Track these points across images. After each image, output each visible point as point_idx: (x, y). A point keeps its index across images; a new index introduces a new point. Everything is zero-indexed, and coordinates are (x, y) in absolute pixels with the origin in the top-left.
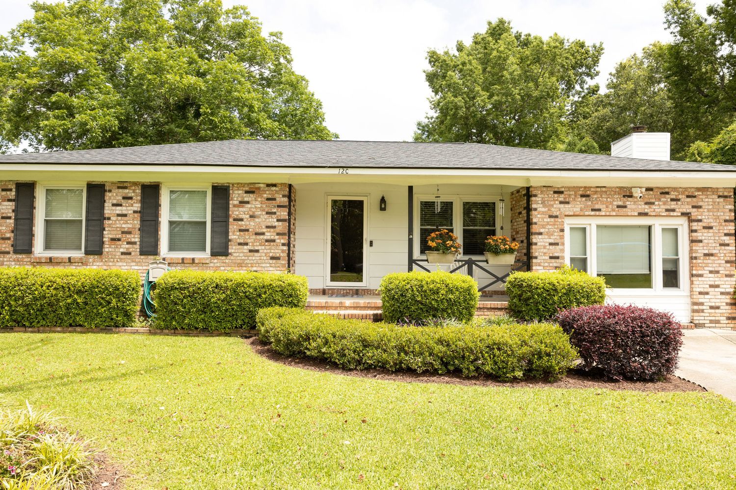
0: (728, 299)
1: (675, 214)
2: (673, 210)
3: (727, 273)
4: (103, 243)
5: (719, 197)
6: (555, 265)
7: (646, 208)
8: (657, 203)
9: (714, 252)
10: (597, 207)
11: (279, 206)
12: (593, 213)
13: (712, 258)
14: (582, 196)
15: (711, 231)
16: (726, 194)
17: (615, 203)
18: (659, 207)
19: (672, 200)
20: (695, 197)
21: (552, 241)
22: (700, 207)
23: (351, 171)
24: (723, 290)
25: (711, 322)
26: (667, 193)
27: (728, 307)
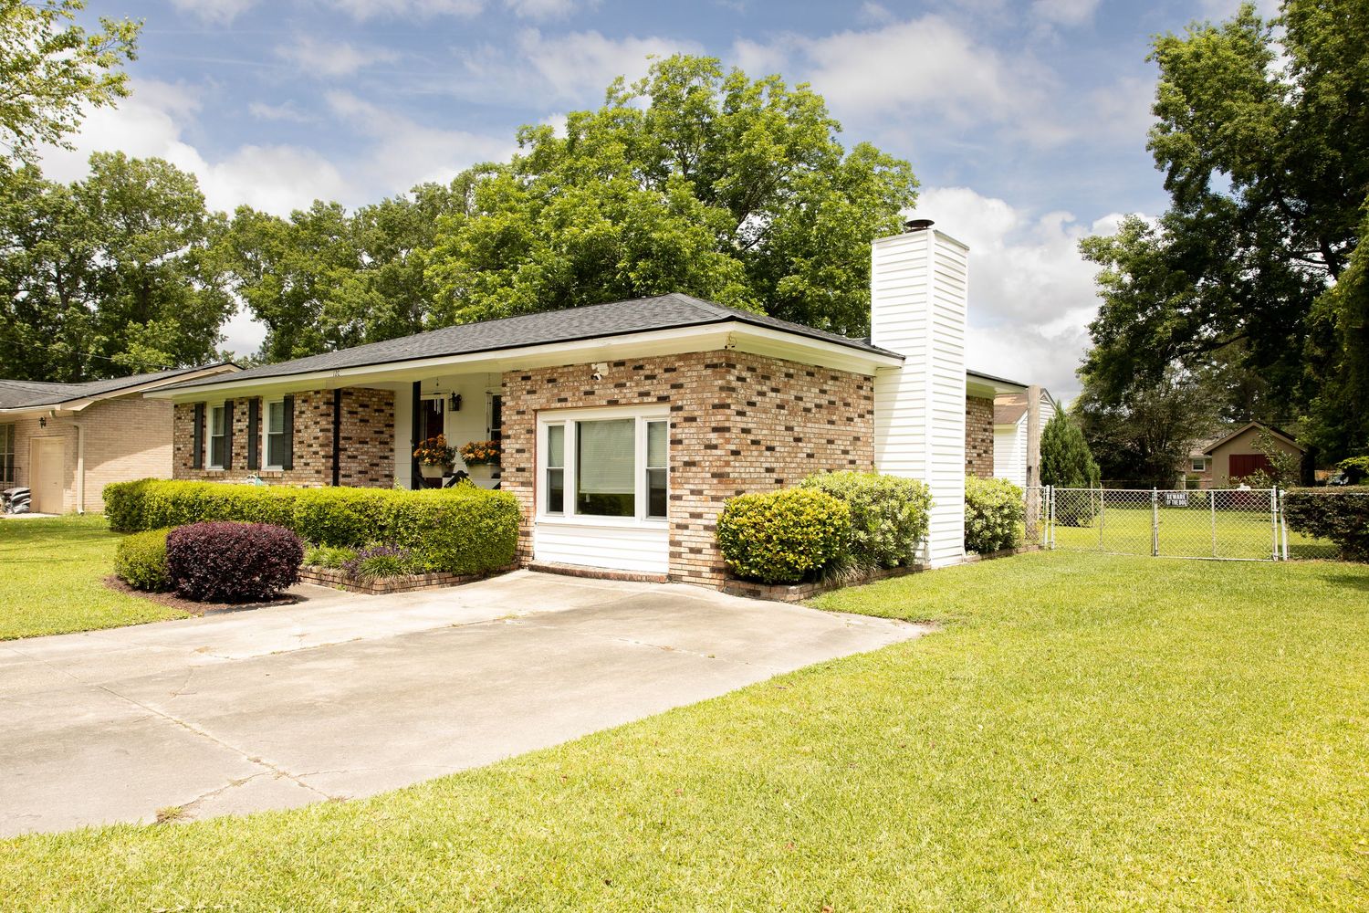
0: (712, 537)
1: (650, 399)
2: (647, 394)
3: (713, 493)
4: (232, 457)
5: (707, 366)
6: (521, 480)
7: (615, 394)
8: (628, 384)
9: (697, 459)
10: (563, 396)
11: (322, 415)
12: (559, 405)
13: (694, 469)
14: (550, 381)
15: (694, 424)
16: (715, 361)
17: (582, 389)
18: (630, 392)
19: (647, 377)
20: (674, 370)
21: (518, 446)
22: (681, 386)
23: (342, 373)
24: (706, 523)
25: (692, 573)
26: (641, 367)
27: (712, 551)
